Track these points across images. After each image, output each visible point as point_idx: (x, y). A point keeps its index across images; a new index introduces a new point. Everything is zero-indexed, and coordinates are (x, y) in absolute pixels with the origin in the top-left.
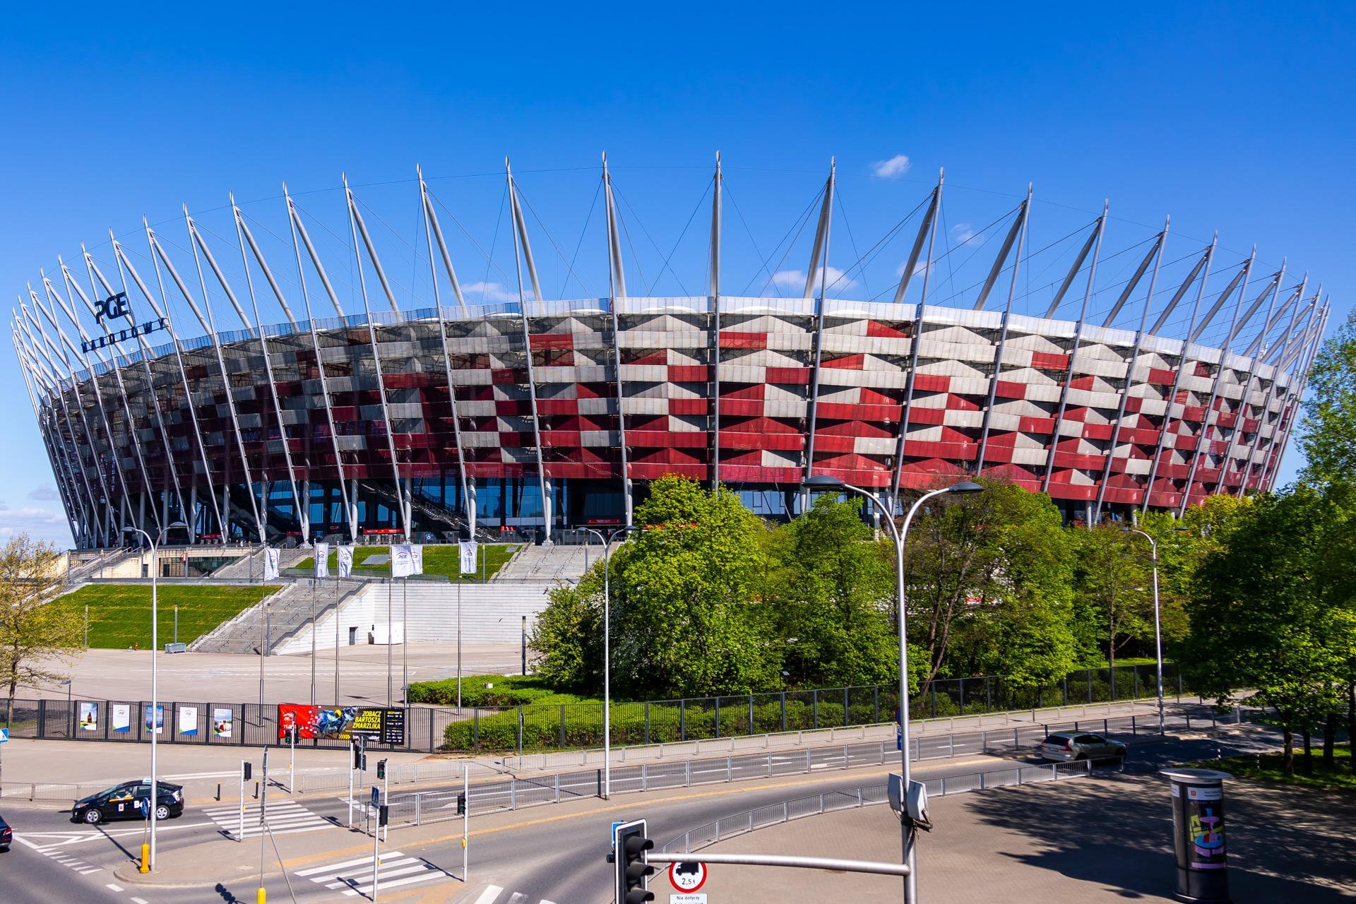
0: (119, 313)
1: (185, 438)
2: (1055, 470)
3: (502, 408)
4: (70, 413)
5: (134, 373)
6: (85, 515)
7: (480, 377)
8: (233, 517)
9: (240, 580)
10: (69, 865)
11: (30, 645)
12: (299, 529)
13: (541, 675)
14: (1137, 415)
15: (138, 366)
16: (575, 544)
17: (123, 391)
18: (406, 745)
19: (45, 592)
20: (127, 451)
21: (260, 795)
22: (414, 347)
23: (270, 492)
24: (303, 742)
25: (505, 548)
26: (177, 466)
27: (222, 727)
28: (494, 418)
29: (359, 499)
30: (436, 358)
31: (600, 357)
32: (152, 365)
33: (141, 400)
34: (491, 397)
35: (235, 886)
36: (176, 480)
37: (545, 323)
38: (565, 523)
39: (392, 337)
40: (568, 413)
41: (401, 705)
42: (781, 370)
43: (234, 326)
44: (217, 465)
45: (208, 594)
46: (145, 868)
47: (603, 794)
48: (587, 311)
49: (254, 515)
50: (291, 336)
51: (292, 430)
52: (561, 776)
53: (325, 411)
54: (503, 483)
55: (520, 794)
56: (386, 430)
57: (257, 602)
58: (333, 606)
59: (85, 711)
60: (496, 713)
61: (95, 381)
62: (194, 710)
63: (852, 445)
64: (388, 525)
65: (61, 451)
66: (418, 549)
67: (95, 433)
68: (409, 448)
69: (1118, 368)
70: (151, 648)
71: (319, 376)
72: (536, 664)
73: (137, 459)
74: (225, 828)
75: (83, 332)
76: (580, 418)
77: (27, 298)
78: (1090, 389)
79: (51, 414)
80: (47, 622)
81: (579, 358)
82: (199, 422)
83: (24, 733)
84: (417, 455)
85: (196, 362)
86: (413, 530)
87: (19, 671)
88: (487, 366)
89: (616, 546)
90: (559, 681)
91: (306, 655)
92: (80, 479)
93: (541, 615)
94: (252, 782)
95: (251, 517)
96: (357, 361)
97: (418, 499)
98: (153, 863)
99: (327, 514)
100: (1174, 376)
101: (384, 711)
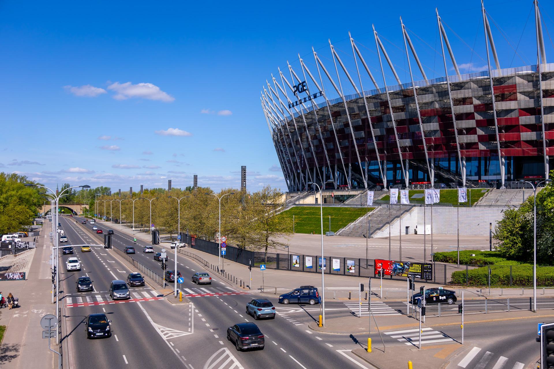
0: (303, 90)
1: (332, 143)
3: (479, 124)
4: (285, 134)
5: (310, 116)
6: (292, 177)
7: (468, 108)
8: (353, 177)
9: (356, 205)
10: (291, 321)
11: (272, 231)
12: (382, 182)
13: (499, 251)
15: (311, 113)
16: (517, 188)
17: (306, 124)
18: (433, 281)
19: (277, 209)
20: (308, 150)
21: (368, 298)
22: (435, 97)
23: (369, 166)
24: (385, 277)
25: (481, 190)
26: (328, 155)
27: (350, 268)
28: (475, 128)
29: (409, 169)
30: (445, 101)
31: (531, 95)
32: (317, 112)
33: (313, 127)
34: (473, 118)
35: (358, 336)
36: (328, 162)
37: (502, 80)
38: (512, 178)
39: (424, 92)
40: (514, 124)
41: (431, 262)
43: (352, 93)
44: (346, 155)
45: (343, 211)
46: (321, 325)
47: (532, 309)
48: (524, 72)
49: (362, 176)
50: (377, 95)
51: (378, 138)
52: (511, 299)
53: (393, 128)
54: (479, 159)
55: (489, 306)
56: (421, 136)
57: (364, 215)
58: (398, 217)
59: (295, 259)
60: (477, 268)
61: (294, 120)
62: (339, 260)
64: (423, 180)
65: (281, 150)
66: (438, 191)
67: (295, 142)
68: (433, 144)
70: (321, 234)
71: (390, 113)
72: (497, 246)
73: (312, 153)
74: (353, 311)
75: (289, 99)
76: (520, 126)
77: (266, 87)
79: (277, 135)
80: (279, 222)
81: (520, 96)
82: (338, 136)
83: (272, 266)
84: (436, 147)
85: (336, 109)
86: (435, 182)
87: (269, 242)
88: (472, 103)
89: (540, 189)
90: (509, 255)
91: (386, 238)
92: (289, 162)
93: (500, 222)
94: (364, 292)
95: (361, 178)
96: (408, 105)
97: (438, 168)
98: (324, 323)
99: (395, 176)
101: (422, 264)
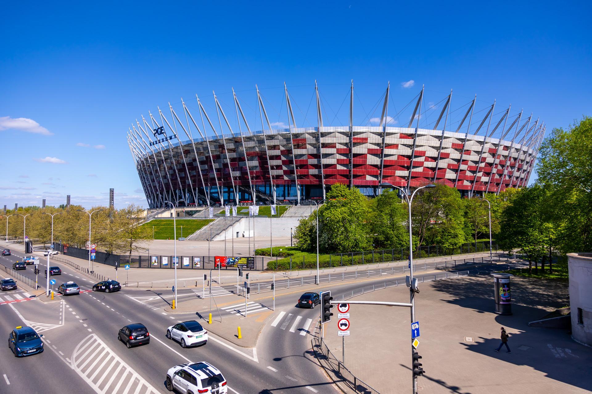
0: (161, 133)
1: (183, 173)
2: (459, 180)
3: (284, 162)
4: (146, 165)
5: (166, 152)
6: (152, 197)
7: (277, 152)
8: (199, 198)
9: (202, 218)
10: (150, 307)
11: (135, 238)
12: (220, 201)
13: (297, 246)
14: (485, 163)
15: (168, 150)
16: (307, 205)
17: (163, 158)
18: (255, 269)
19: (140, 222)
20: (165, 177)
21: (209, 285)
22: (256, 143)
23: (211, 190)
24: (223, 268)
25: (285, 206)
26: (181, 182)
27: (197, 264)
28: (282, 165)
29: (239, 192)
30: (263, 147)
31: (315, 146)
32: (172, 150)
33: (169, 161)
34: (280, 159)
35: (202, 313)
36: (181, 186)
37: (297, 135)
38: (304, 198)
39: (249, 140)
40: (305, 164)
41: (253, 256)
42: (372, 149)
43: (198, 137)
44: (194, 181)
45: (192, 222)
46: (174, 308)
47: (317, 283)
48: (311, 131)
49: (206, 197)
50: (217, 140)
51: (218, 170)
52: (304, 278)
53: (228, 163)
54: (284, 186)
55: (291, 283)
56: (247, 169)
57: (207, 224)
58: (231, 225)
59: (154, 259)
60: (283, 258)
61: (154, 154)
62: (188, 258)
63: (395, 173)
64: (248, 200)
65: (144, 177)
66: (258, 207)
67: (155, 171)
68: (255, 175)
69: (479, 148)
70: (174, 239)
71: (225, 153)
72: (295, 243)
73: (168, 180)
74: (198, 295)
75: (150, 139)
76: (309, 165)
77: (132, 128)
78: (470, 155)
79: (140, 166)
80: (141, 231)
81: (308, 146)
82: (188, 168)
83: (134, 266)
84: (257, 177)
85: (186, 148)
86: (256, 201)
87: (132, 247)
88: (279, 149)
89: (320, 206)
90: (303, 248)
91: (223, 241)
92: (150, 186)
93: (297, 228)
94: (207, 281)
95: (205, 198)
96: (238, 148)
97: (258, 191)
98: (176, 306)
99: (229, 197)
100: (496, 150)
101: (248, 258)
